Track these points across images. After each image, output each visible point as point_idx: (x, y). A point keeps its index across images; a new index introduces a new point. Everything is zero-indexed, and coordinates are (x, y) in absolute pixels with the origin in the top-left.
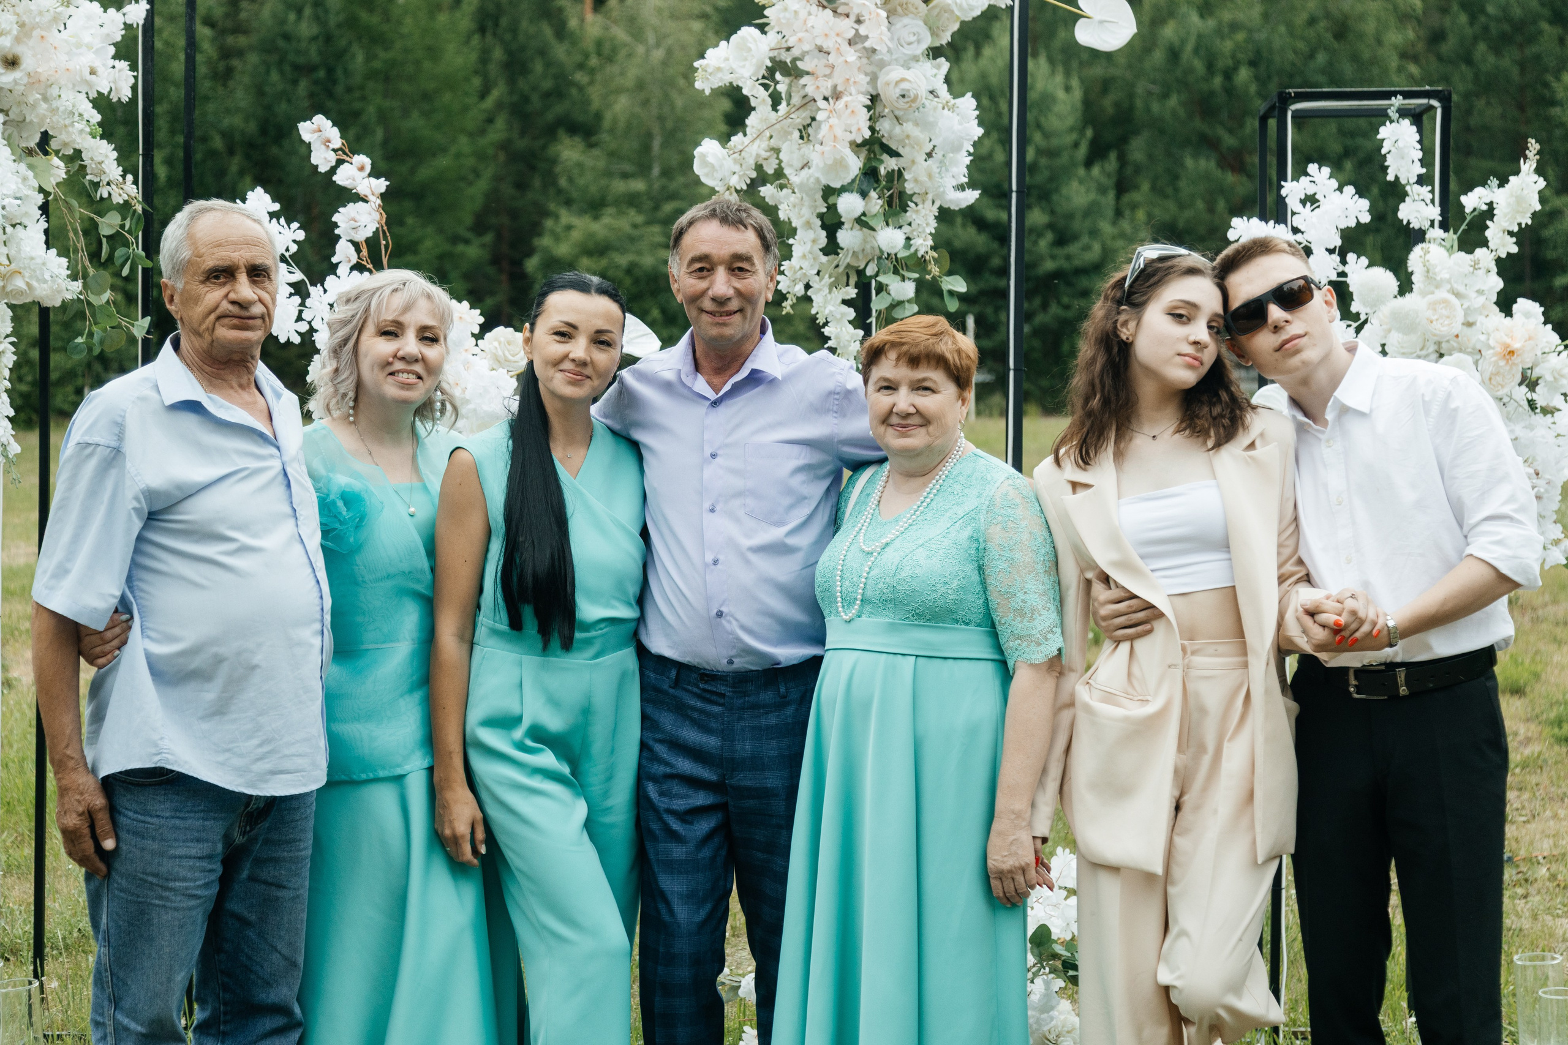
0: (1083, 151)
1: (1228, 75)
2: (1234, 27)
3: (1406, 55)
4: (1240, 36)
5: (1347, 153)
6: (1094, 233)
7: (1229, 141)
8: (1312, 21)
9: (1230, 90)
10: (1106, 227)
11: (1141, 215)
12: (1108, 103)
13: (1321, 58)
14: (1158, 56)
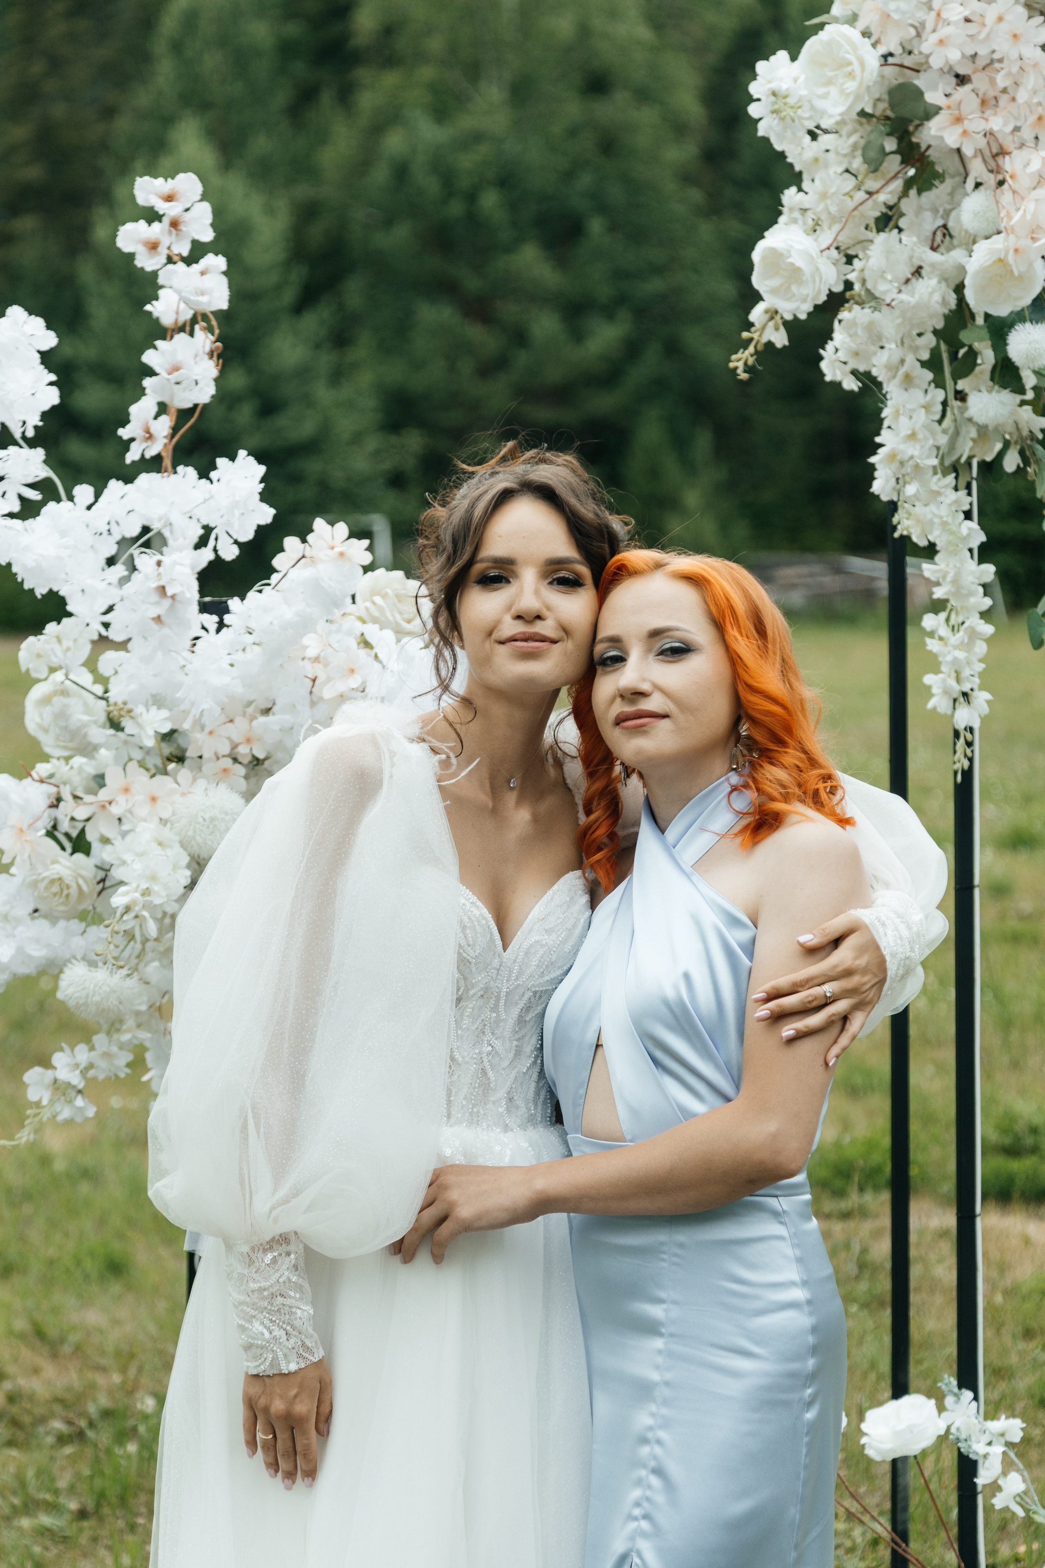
0: (289, 296)
1: (472, 197)
2: (477, 138)
3: (687, 178)
4: (484, 149)
5: (621, 300)
6: (308, 401)
7: (472, 283)
8: (573, 132)
9: (473, 219)
10: (323, 393)
11: (366, 378)
12: (317, 232)
13: (585, 180)
14: (380, 175)
